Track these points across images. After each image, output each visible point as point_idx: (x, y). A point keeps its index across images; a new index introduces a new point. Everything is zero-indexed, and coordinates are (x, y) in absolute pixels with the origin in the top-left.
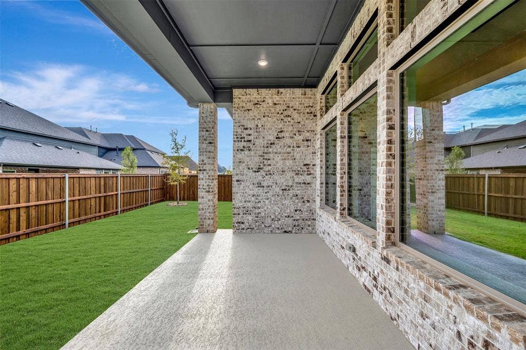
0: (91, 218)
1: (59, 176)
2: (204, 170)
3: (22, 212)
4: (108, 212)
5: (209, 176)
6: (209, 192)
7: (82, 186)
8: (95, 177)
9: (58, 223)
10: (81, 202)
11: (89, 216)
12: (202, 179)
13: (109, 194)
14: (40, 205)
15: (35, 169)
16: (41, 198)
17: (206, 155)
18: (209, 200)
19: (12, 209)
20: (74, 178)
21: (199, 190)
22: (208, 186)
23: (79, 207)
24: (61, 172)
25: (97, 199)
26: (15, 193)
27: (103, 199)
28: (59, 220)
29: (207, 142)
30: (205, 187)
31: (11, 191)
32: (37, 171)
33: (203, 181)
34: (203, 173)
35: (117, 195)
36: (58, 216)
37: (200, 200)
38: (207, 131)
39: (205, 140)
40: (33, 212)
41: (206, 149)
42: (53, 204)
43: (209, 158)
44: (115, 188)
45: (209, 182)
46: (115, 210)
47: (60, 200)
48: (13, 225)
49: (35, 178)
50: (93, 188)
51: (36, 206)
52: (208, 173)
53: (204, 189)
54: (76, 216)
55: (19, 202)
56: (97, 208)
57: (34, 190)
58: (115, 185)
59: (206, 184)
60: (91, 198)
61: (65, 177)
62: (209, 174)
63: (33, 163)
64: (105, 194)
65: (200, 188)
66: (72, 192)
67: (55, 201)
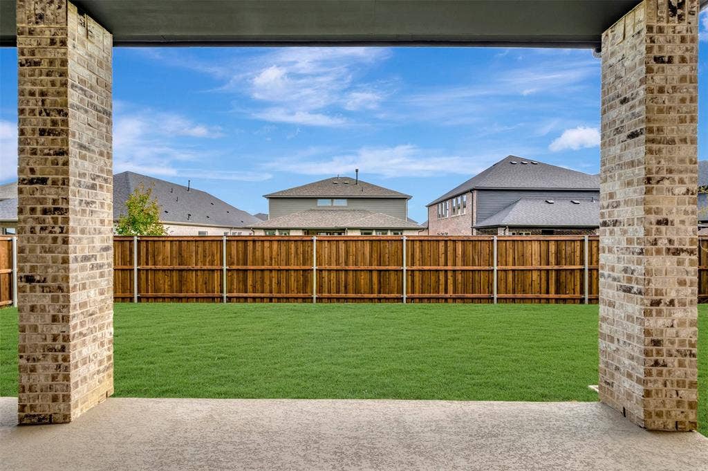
0: (532, 299)
1: (486, 239)
2: (615, 223)
3: (450, 274)
4: (563, 296)
5: (630, 241)
6: (628, 290)
7: (518, 252)
8: (540, 241)
9: (486, 295)
10: (516, 274)
11: (530, 295)
12: (610, 251)
13: (565, 267)
14: (466, 270)
15: (548, 230)
16: (467, 263)
17: (620, 175)
18: (629, 318)
19: (441, 270)
20: (506, 241)
21: (601, 280)
22: (625, 270)
23: (514, 280)
24: (574, 234)
25: (543, 274)
26: (443, 255)
27: (553, 276)
28: (487, 292)
29: (623, 136)
30: (615, 274)
31: (440, 253)
32: (551, 233)
33: (610, 256)
34: (611, 233)
35: (582, 271)
36: (486, 287)
37: (602, 309)
38: (624, 101)
39: (618, 131)
40: (459, 277)
41: (620, 157)
42: (479, 271)
43: (629, 184)
44: (578, 259)
45: (629, 262)
46: (577, 295)
47: (487, 268)
48: (442, 287)
49: (462, 241)
50: (536, 257)
51: (462, 271)
52: (625, 232)
53: (614, 279)
54: (509, 291)
55: (446, 264)
56: (542, 286)
57: (460, 253)
58: (578, 253)
59: (621, 266)
60: (532, 270)
61: (493, 240)
62: (629, 235)
63: (545, 224)
64: (556, 267)
65: (603, 275)
66: (504, 259)
67: (482, 268)
